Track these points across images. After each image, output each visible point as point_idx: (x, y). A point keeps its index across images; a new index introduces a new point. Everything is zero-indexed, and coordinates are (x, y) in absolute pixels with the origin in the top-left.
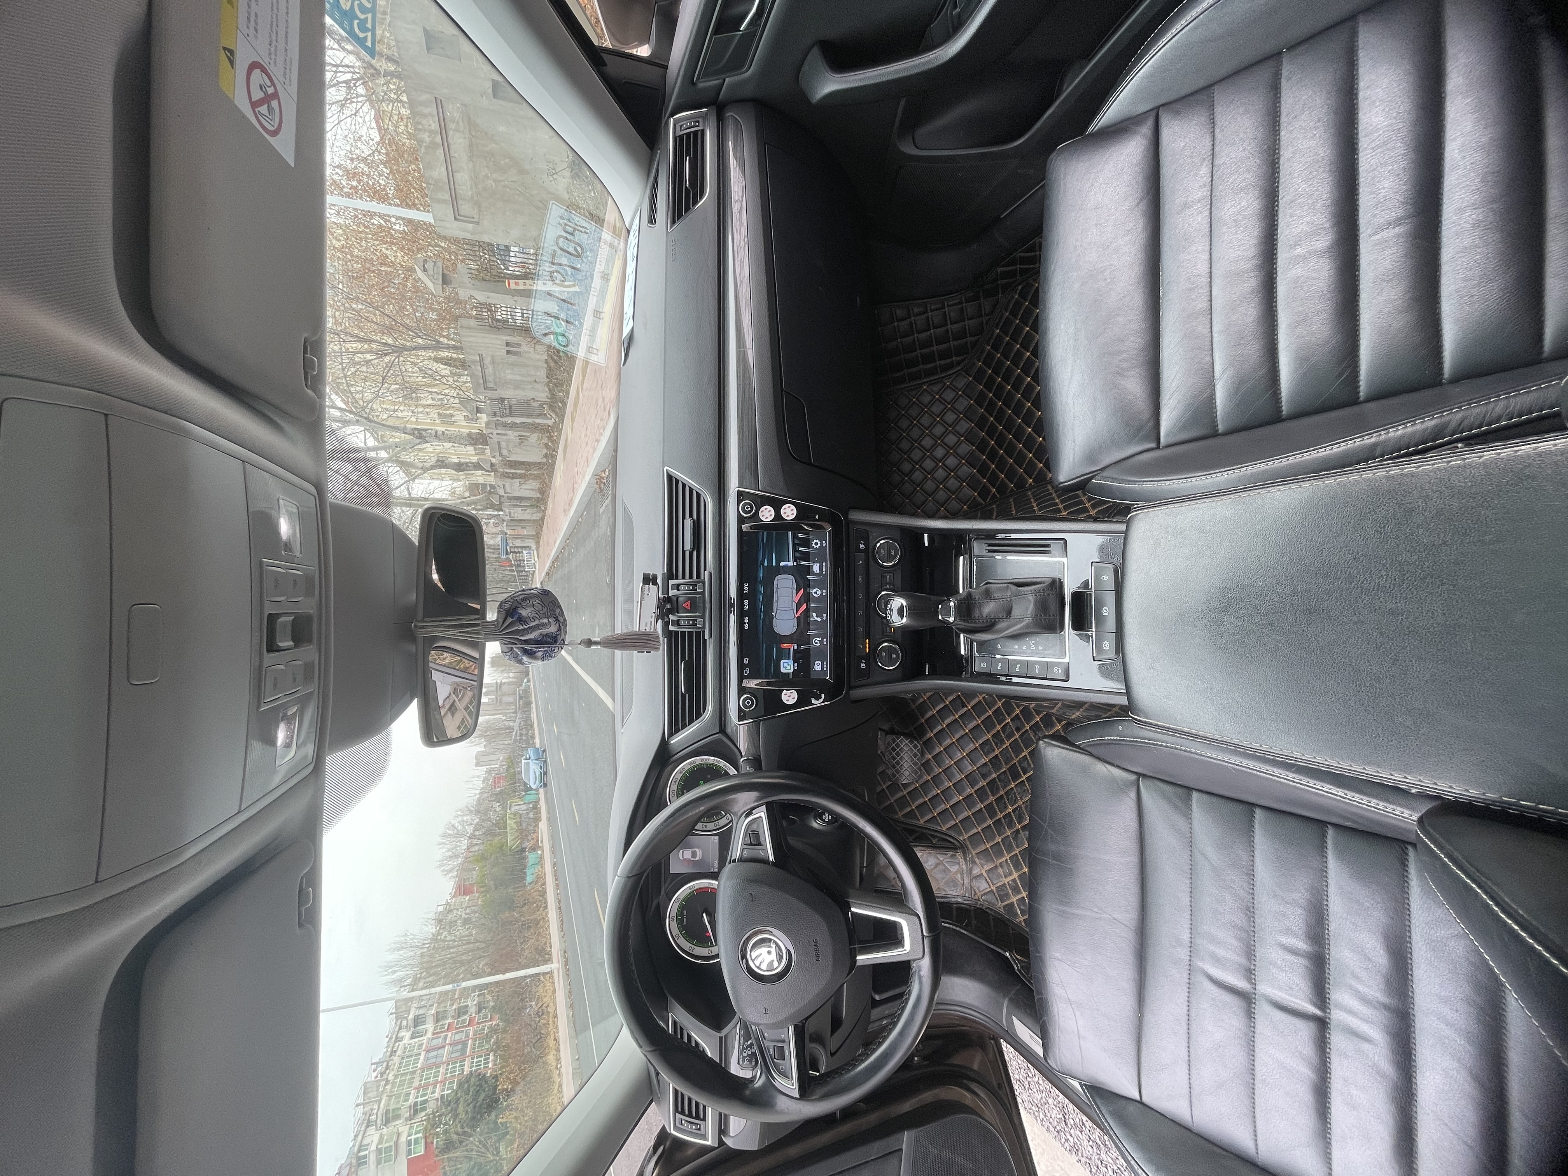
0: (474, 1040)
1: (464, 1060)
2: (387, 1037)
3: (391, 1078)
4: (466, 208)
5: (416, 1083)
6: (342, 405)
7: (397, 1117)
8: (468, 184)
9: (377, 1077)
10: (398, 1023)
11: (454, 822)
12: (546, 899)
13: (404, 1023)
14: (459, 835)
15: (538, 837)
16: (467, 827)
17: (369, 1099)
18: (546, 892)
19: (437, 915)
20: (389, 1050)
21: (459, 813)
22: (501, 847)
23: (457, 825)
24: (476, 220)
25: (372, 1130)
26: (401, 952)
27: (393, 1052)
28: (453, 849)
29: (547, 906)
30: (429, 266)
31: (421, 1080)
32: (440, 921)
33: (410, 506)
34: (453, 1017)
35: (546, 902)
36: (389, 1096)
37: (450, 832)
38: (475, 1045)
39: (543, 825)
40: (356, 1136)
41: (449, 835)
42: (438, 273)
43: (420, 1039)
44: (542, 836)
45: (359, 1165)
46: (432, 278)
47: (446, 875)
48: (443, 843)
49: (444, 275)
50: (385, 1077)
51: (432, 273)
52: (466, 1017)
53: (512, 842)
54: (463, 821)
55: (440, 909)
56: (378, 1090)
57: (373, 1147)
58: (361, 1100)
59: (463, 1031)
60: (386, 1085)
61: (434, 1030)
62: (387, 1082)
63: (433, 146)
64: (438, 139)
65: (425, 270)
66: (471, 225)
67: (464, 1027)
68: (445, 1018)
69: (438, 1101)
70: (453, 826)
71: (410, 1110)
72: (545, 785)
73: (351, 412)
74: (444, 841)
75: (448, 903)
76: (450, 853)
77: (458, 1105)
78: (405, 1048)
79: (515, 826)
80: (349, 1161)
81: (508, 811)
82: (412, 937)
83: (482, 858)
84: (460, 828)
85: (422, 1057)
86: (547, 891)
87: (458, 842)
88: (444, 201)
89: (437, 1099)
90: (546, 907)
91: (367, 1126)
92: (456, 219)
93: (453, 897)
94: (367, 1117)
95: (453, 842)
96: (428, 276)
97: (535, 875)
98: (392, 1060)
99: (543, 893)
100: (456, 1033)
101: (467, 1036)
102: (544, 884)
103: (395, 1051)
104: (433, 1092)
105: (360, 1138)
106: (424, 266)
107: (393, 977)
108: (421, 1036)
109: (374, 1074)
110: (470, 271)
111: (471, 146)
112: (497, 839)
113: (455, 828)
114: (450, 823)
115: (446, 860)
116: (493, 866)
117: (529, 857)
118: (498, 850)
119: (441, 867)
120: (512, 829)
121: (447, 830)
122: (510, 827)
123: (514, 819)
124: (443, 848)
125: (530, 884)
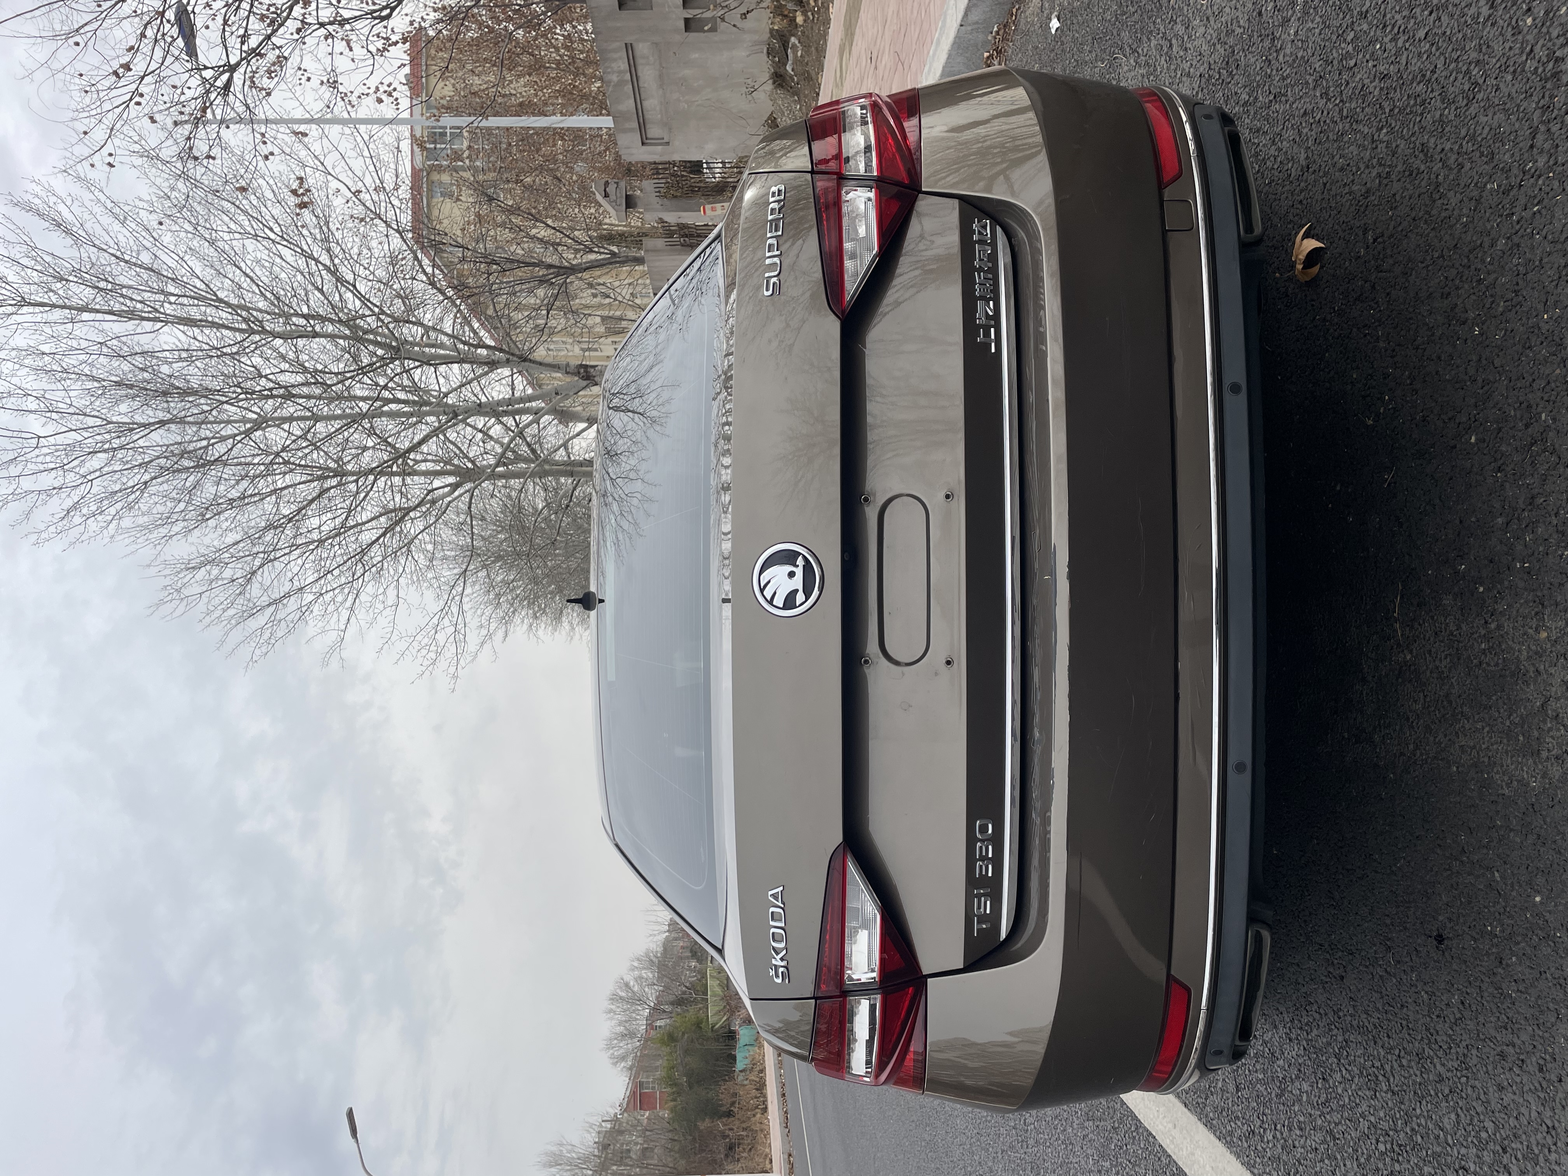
4: (654, 131)
6: (490, 342)
8: (658, 108)
11: (629, 978)
12: (765, 1096)
14: (636, 1000)
16: (646, 989)
18: (764, 1085)
19: (602, 1136)
21: (636, 964)
22: (698, 1025)
23: (632, 983)
24: (666, 140)
28: (626, 1021)
29: (766, 1108)
30: (611, 189)
32: (605, 1150)
33: (571, 474)
35: (765, 1102)
37: (623, 994)
41: (621, 998)
42: (621, 197)
46: (614, 204)
47: (616, 1066)
48: (611, 1011)
49: (628, 197)
51: (615, 198)
53: (716, 1018)
54: (641, 978)
55: (606, 1128)
63: (621, 83)
64: (628, 76)
65: (606, 195)
66: (660, 147)
70: (627, 985)
73: (501, 350)
74: (613, 1007)
75: (617, 1119)
76: (623, 1028)
79: (718, 990)
83: (670, 1038)
84: (636, 989)
86: (767, 1083)
87: (634, 1011)
88: (631, 130)
90: (765, 1110)
92: (643, 144)
93: (625, 1110)
95: (626, 1010)
96: (610, 202)
97: (750, 1059)
99: (761, 1086)
102: (762, 1071)
106: (605, 190)
110: (657, 190)
111: (661, 76)
112: (692, 1009)
113: (630, 988)
114: (622, 979)
115: (616, 1039)
116: (686, 1052)
117: (741, 1032)
118: (694, 1028)
119: (608, 1048)
120: (713, 995)
121: (618, 991)
122: (712, 991)
123: (718, 979)
124: (611, 1019)
125: (741, 1071)
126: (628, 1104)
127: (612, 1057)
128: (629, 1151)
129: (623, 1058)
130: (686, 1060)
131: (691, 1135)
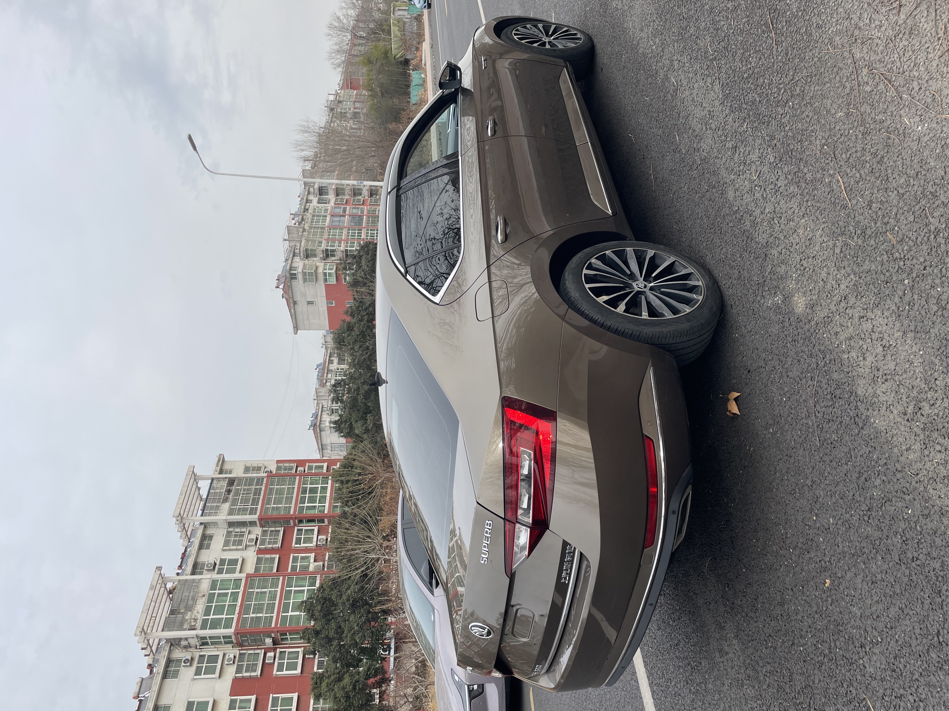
0: (368, 217)
1: (361, 230)
2: (299, 196)
3: (306, 227)
5: (326, 236)
7: (315, 256)
9: (295, 224)
10: (307, 188)
11: (339, 14)
13: (311, 190)
14: (343, 28)
15: (421, 57)
17: (292, 238)
19: (329, 102)
20: (303, 207)
21: (343, 5)
22: (386, 53)
23: (341, 18)
25: (297, 259)
26: (306, 135)
27: (306, 210)
28: (337, 43)
31: (329, 235)
32: (332, 110)
34: (349, 195)
36: (307, 240)
37: (337, 24)
38: (369, 220)
39: (426, 46)
40: (287, 260)
41: (336, 27)
43: (326, 205)
44: (425, 57)
45: (292, 278)
47: (335, 68)
48: (329, 35)
50: (302, 226)
52: (360, 197)
53: (397, 51)
55: (332, 98)
56: (298, 234)
57: (300, 270)
58: (286, 237)
59: (358, 208)
60: (303, 232)
61: (336, 201)
62: (304, 230)
67: (359, 205)
68: (344, 194)
69: (343, 253)
70: (338, 18)
71: (323, 253)
72: (429, 6)
74: (331, 32)
75: (337, 94)
76: (338, 47)
77: (361, 260)
78: (315, 209)
79: (399, 34)
80: (284, 274)
81: (392, 16)
82: (313, 123)
83: (367, 60)
84: (345, 21)
85: (328, 219)
87: (344, 36)
89: (342, 251)
91: (294, 256)
93: (341, 89)
94: (293, 250)
95: (339, 35)
97: (418, 96)
98: (306, 215)
100: (353, 208)
101: (362, 212)
103: (307, 209)
104: (340, 246)
105: (290, 262)
107: (301, 154)
108: (326, 203)
109: (294, 222)
112: (381, 44)
113: (341, 21)
114: (335, 14)
115: (334, 53)
116: (379, 72)
117: (413, 76)
118: (383, 55)
119: (330, 59)
120: (396, 36)
121: (333, 22)
122: (394, 34)
123: (398, 26)
124: (330, 40)
125: (414, 105)
126: (343, 84)
127: (333, 64)
128: (345, 113)
129: (339, 66)
130: (379, 77)
131: (384, 125)
